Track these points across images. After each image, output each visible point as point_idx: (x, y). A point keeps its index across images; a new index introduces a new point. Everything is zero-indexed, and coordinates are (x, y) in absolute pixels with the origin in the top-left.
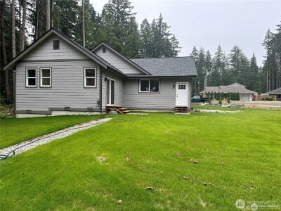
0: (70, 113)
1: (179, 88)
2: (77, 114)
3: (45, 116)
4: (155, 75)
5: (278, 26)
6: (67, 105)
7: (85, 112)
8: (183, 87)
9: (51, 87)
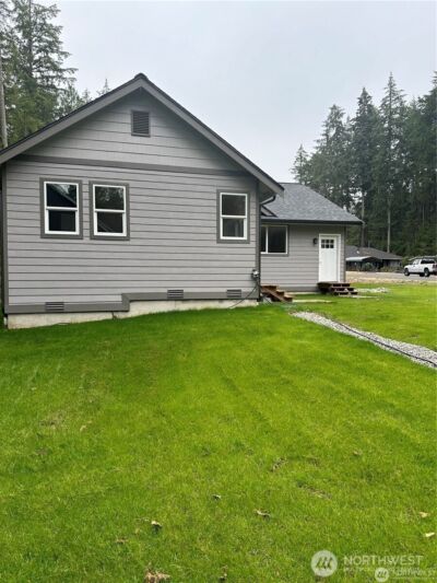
0: (183, 307)
1: (323, 247)
2: (199, 306)
3: (109, 316)
4: (281, 217)
5: (318, 141)
6: (175, 286)
7: (221, 300)
8: (328, 245)
9: (127, 238)
